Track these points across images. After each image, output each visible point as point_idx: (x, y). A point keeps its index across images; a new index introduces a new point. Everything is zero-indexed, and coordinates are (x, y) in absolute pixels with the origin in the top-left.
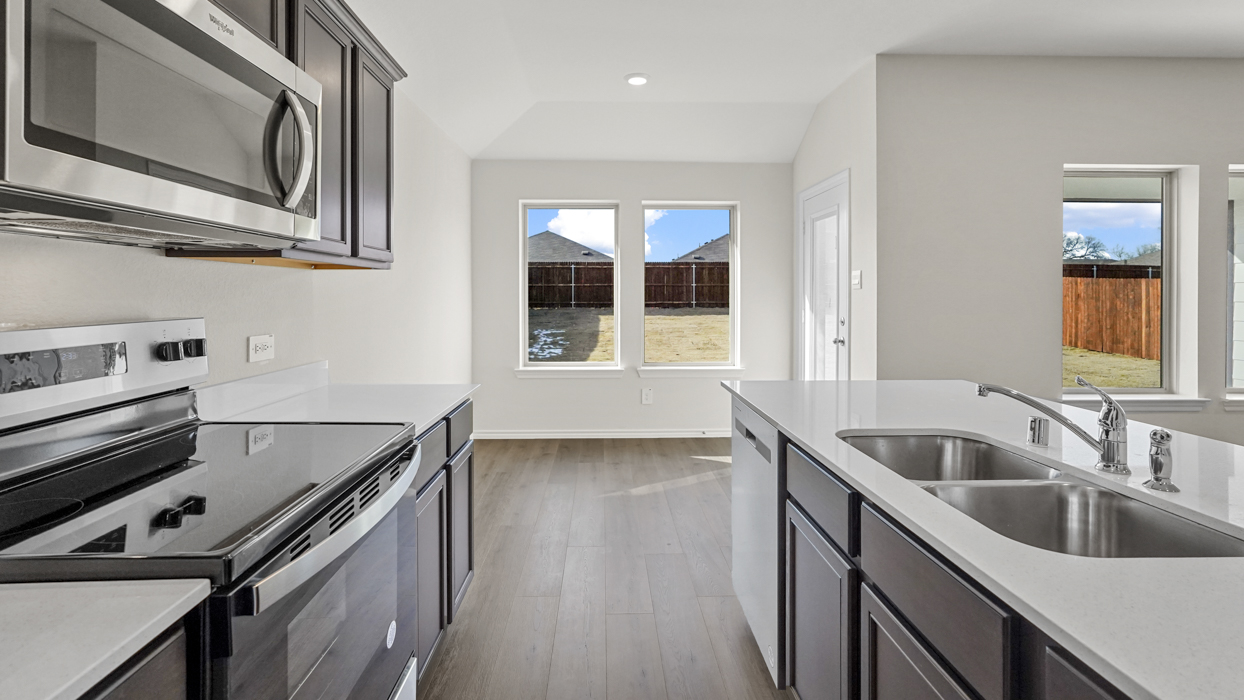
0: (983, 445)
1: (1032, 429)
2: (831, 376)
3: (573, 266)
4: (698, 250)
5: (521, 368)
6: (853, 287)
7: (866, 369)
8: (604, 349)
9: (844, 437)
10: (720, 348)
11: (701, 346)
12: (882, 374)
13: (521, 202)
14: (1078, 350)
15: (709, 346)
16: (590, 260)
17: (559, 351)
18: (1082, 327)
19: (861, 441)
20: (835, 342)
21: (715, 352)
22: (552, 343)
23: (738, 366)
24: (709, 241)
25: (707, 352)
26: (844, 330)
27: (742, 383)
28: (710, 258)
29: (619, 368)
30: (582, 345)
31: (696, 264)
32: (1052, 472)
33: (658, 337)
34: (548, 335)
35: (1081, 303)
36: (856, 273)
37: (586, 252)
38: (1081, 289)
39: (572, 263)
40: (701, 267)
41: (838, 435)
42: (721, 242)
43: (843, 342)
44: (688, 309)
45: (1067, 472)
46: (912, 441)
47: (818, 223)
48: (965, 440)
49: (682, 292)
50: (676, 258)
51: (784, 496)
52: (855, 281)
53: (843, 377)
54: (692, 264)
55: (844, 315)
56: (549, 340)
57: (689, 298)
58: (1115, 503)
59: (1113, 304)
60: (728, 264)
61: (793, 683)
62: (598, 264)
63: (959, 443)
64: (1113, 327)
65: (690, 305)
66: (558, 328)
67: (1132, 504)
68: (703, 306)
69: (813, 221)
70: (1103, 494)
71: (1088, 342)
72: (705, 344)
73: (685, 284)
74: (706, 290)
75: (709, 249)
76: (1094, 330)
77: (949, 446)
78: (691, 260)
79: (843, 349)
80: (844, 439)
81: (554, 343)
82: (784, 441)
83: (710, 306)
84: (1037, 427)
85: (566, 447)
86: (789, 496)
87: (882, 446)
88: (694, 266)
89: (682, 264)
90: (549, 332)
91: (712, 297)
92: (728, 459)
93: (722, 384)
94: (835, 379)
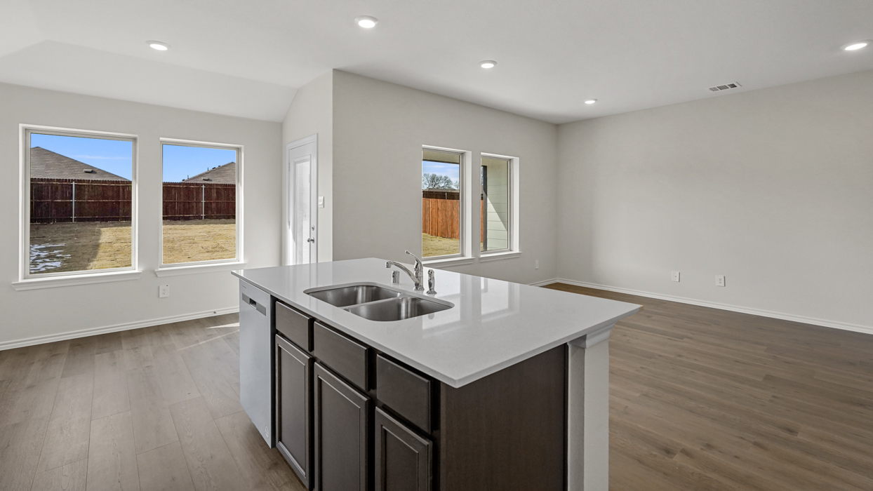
0: (374, 288)
1: (393, 277)
2: (306, 261)
3: (74, 183)
4: (207, 173)
5: (21, 280)
6: (319, 207)
7: (327, 256)
8: (112, 258)
9: (308, 292)
10: (226, 250)
11: (210, 249)
12: (336, 257)
13: (21, 125)
14: (438, 238)
15: (217, 249)
16: (93, 177)
17: (58, 264)
18: (440, 224)
19: (318, 294)
20: (308, 241)
21: (222, 253)
22: (48, 257)
23: (242, 261)
24: (217, 167)
25: (216, 254)
26: (314, 233)
27: (245, 271)
28: (218, 180)
29: (136, 271)
30: (86, 256)
31: (205, 184)
32: (399, 294)
33: (171, 245)
34: (41, 250)
35: (439, 213)
36: (321, 198)
37: (90, 170)
38: (439, 204)
39: (72, 180)
40: (209, 188)
41: (304, 292)
42: (227, 168)
43: (313, 240)
44: (198, 221)
45: (403, 293)
46: (346, 290)
47: (298, 165)
48: (367, 286)
49: (193, 207)
50: (186, 179)
51: (274, 332)
52: (320, 203)
53: (314, 261)
54: (202, 185)
55: (314, 224)
56: (43, 254)
57: (198, 212)
58: (417, 302)
59: (452, 213)
60: (234, 186)
61: (280, 439)
62: (105, 182)
63: (365, 288)
64: (452, 225)
65: (200, 218)
66: (54, 241)
67: (422, 301)
68: (211, 218)
69: (295, 163)
70: (414, 300)
71: (442, 233)
72: (213, 248)
73: (195, 200)
74: (214, 205)
75: (217, 173)
76: (444, 227)
77: (360, 290)
78: (200, 181)
79: (314, 245)
80: (308, 294)
81: (51, 257)
82: (274, 300)
83: (218, 218)
84: (395, 275)
85: (79, 345)
86: (277, 332)
87: (330, 295)
88: (203, 187)
89: (193, 184)
90: (43, 246)
91: (219, 211)
92: (237, 325)
93: (232, 273)
94: (308, 263)
